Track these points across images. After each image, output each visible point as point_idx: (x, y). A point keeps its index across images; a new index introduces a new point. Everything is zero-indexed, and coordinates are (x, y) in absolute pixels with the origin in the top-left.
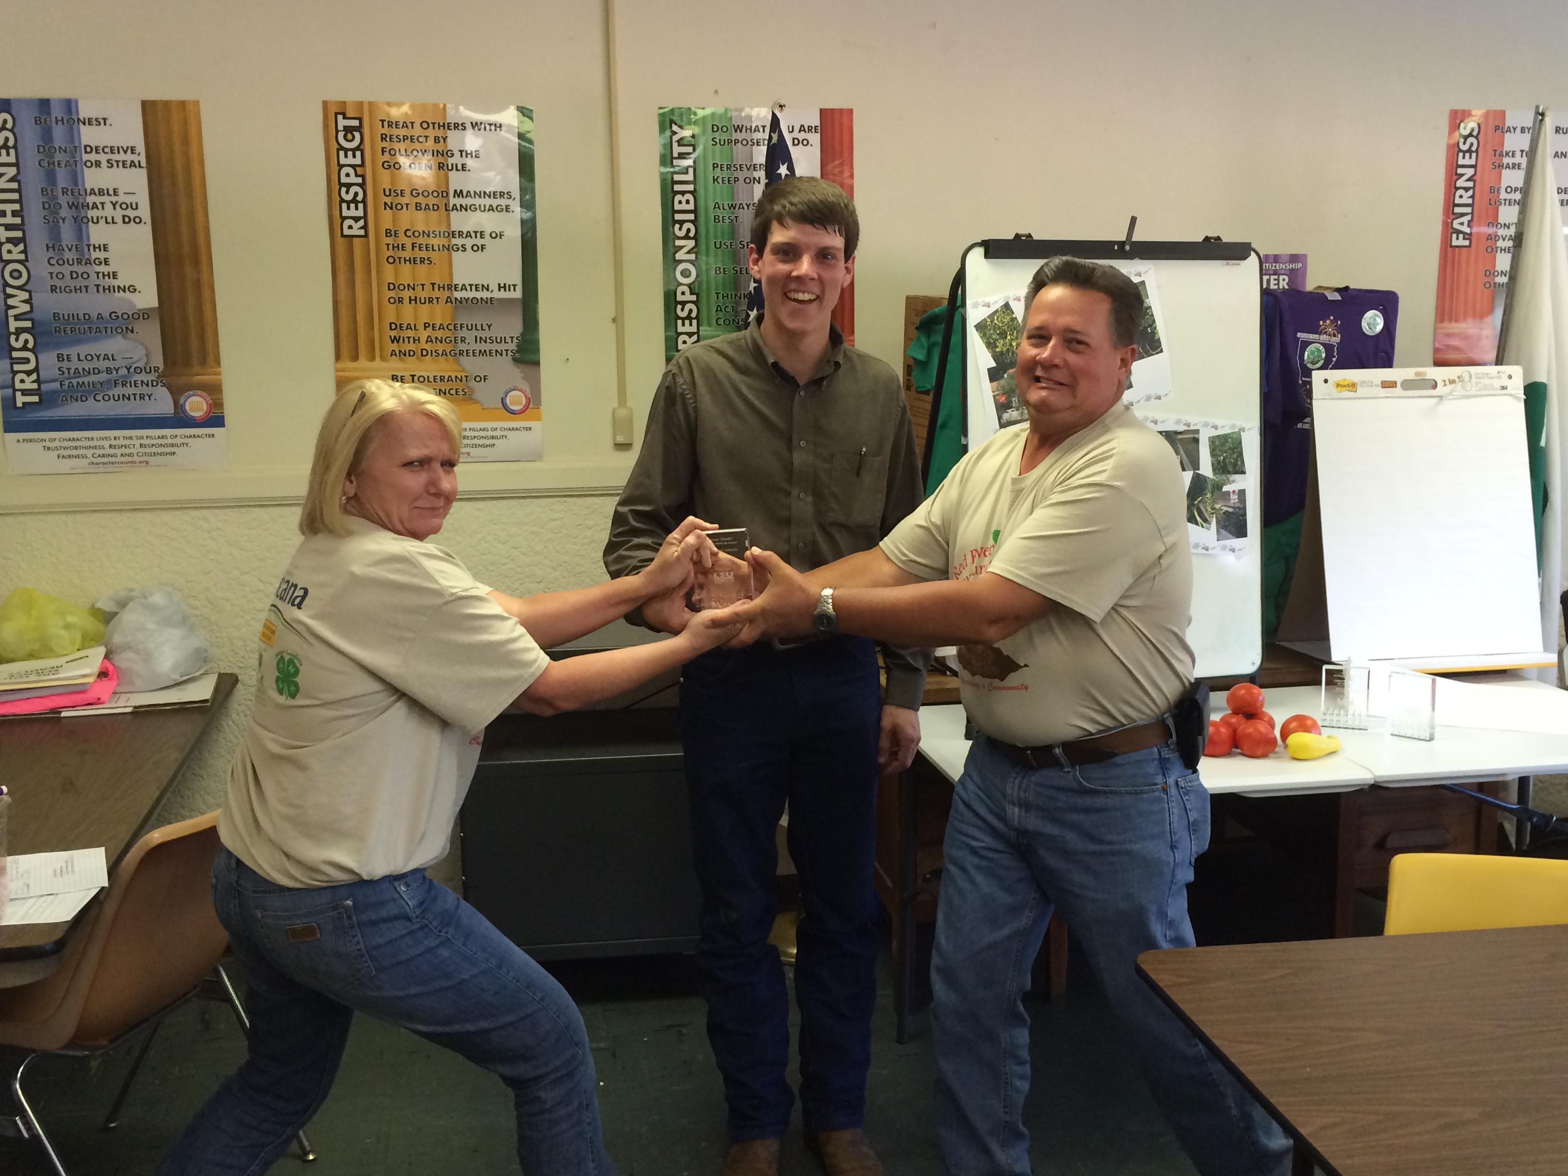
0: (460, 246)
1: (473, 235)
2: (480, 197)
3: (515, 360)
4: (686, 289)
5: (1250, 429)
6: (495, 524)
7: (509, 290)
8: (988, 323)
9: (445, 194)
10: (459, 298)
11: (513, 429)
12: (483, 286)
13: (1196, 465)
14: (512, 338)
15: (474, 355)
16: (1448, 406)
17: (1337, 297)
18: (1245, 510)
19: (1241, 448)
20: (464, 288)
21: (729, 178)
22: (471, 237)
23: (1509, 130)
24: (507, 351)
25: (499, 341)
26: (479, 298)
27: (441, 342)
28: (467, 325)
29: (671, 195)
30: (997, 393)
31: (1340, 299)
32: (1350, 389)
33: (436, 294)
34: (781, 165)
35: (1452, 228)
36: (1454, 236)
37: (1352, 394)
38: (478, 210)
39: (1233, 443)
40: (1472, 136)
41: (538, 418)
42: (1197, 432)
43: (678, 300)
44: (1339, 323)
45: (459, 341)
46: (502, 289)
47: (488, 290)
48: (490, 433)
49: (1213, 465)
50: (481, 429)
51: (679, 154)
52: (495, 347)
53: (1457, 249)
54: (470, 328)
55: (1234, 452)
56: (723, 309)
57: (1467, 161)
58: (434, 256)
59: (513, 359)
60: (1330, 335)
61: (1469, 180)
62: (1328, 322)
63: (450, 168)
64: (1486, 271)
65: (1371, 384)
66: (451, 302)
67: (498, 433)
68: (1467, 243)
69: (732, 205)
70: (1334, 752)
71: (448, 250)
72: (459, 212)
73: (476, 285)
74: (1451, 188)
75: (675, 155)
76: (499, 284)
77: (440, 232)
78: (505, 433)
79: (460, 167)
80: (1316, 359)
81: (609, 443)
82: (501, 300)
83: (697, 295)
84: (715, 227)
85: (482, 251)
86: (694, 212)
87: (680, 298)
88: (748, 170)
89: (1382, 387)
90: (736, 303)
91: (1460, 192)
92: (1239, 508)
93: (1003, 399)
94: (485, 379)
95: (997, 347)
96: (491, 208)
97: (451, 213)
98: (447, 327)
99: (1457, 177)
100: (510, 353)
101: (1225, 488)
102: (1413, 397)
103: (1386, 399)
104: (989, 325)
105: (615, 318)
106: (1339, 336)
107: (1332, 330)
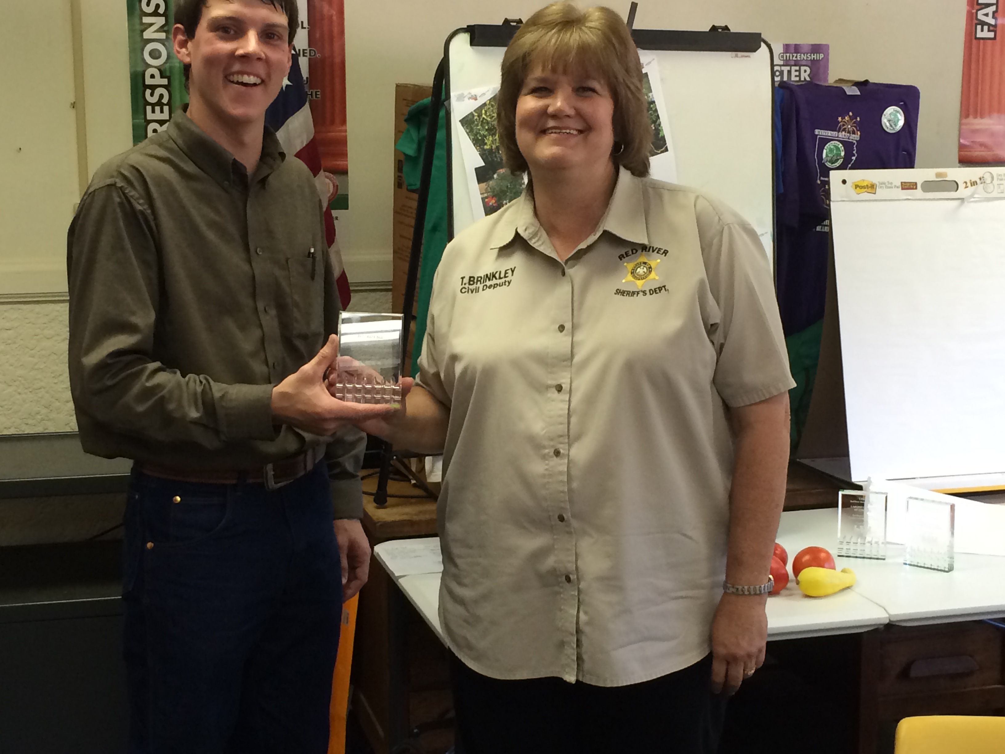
4: (156, 72)
8: (476, 118)
17: (855, 91)
30: (486, 195)
31: (859, 93)
32: (869, 190)
35: (977, 19)
36: (979, 27)
37: (872, 196)
43: (147, 83)
44: (858, 119)
53: (982, 41)
60: (849, 132)
62: (847, 118)
65: (889, 186)
68: (991, 35)
70: (848, 588)
80: (835, 158)
83: (169, 78)
87: (149, 81)
93: (492, 202)
95: (486, 144)
102: (934, 199)
103: (906, 202)
104: (476, 119)
105: (74, 103)
106: (859, 133)
107: (851, 126)
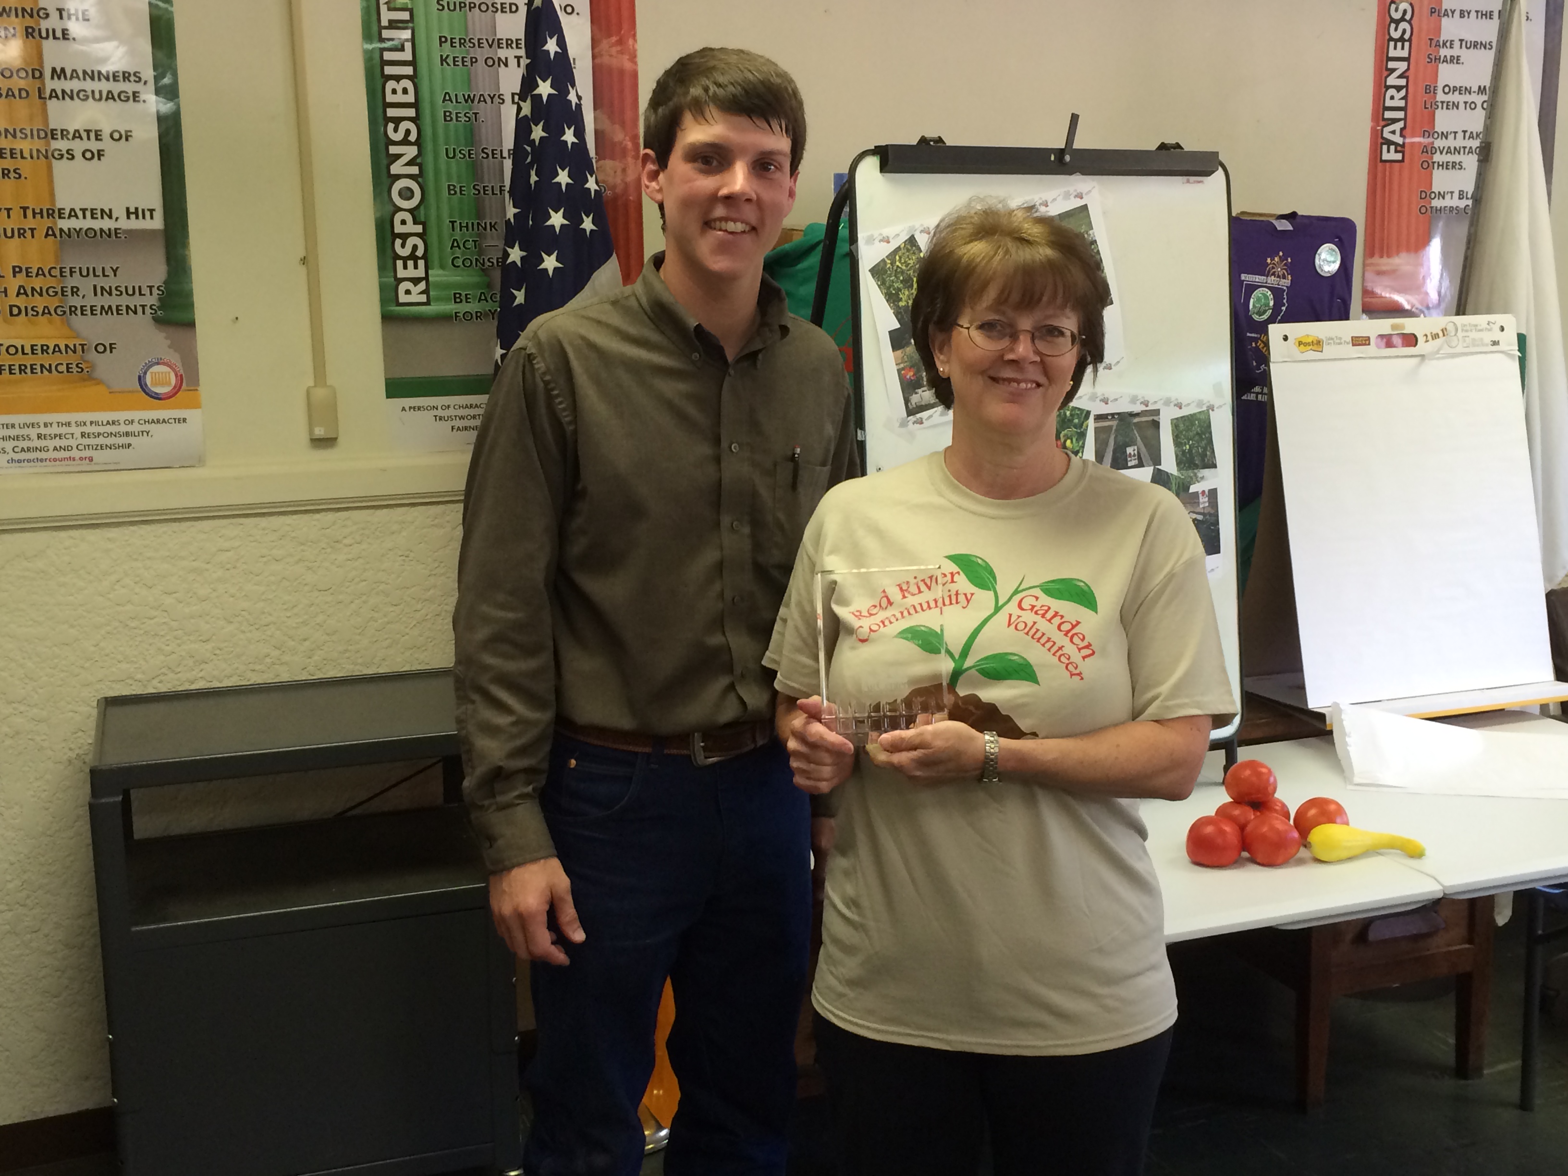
0: (64, 152)
1: (84, 135)
2: (92, 78)
3: (157, 320)
4: (408, 217)
5: (1220, 406)
6: (136, 560)
7: (144, 217)
8: (889, 266)
9: (37, 74)
10: (66, 230)
11: (158, 421)
12: (102, 211)
13: (1156, 460)
14: (151, 287)
15: (92, 314)
16: (1431, 368)
17: (1284, 226)
18: (1217, 516)
19: (1211, 433)
20: (73, 214)
21: (463, 58)
22: (82, 139)
23: (1446, 14)
24: (143, 306)
25: (130, 292)
26: (97, 228)
27: (41, 295)
28: (80, 268)
29: (379, 81)
30: (902, 366)
31: (1291, 228)
32: (1315, 347)
33: (30, 223)
34: (548, 39)
35: (1383, 138)
36: (1385, 147)
37: (1317, 355)
38: (91, 99)
39: (1200, 426)
40: (1405, 20)
41: (196, 405)
42: (1157, 412)
43: (396, 231)
44: (1289, 260)
45: (69, 293)
46: (133, 217)
47: (110, 217)
48: (123, 428)
49: (1177, 456)
50: (108, 423)
51: (390, 21)
52: (124, 301)
53: (1388, 164)
54: (85, 273)
55: (1202, 439)
56: (462, 246)
57: (1399, 53)
58: (25, 167)
59: (153, 318)
60: (1279, 277)
61: (1400, 77)
62: (1276, 259)
63: (44, 34)
64: (1421, 192)
65: (1339, 342)
66: (54, 235)
67: (135, 428)
68: (1399, 156)
69: (469, 96)
71: (46, 157)
72: (61, 102)
73: (92, 210)
74: (1381, 87)
75: (385, 23)
76: (128, 209)
77: (32, 130)
78: (147, 427)
79: (59, 34)
80: (1263, 308)
81: (304, 438)
82: (130, 233)
83: (424, 224)
84: (447, 128)
85: (99, 159)
86: (415, 105)
87: (399, 229)
88: (490, 46)
89: (1353, 345)
90: (479, 235)
91: (1391, 92)
92: (1210, 514)
93: (910, 375)
94: (111, 349)
95: (901, 300)
96: (110, 96)
97: (48, 102)
98: (49, 272)
99: (1388, 72)
100: (148, 310)
101: (1193, 489)
102: (1390, 357)
103: (1357, 361)
104: (889, 268)
105: (305, 257)
106: (1289, 276)
107: (1282, 269)
